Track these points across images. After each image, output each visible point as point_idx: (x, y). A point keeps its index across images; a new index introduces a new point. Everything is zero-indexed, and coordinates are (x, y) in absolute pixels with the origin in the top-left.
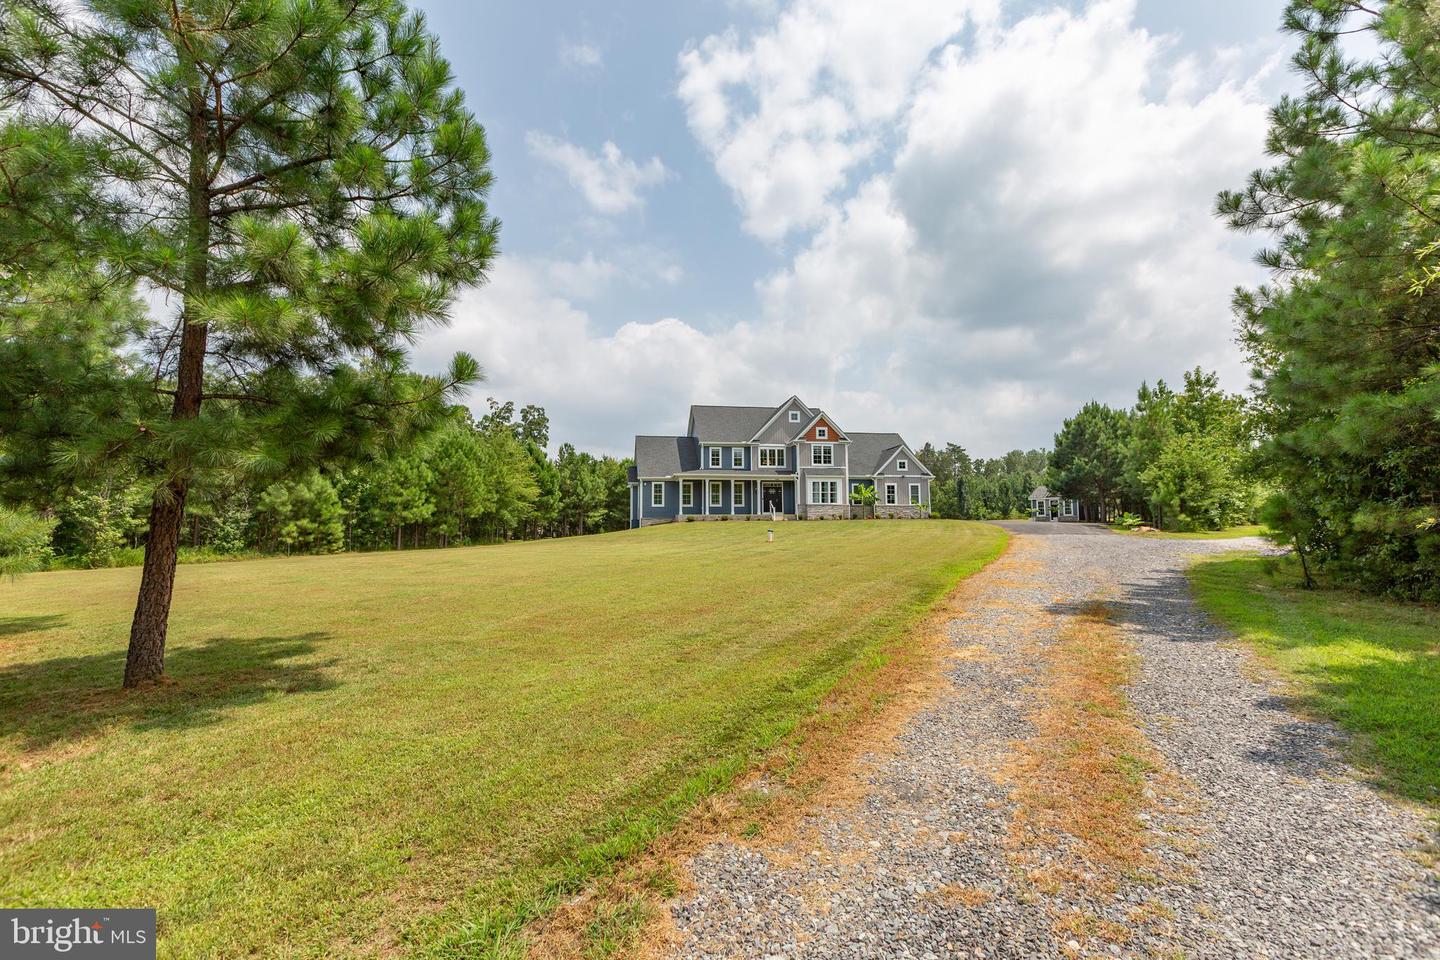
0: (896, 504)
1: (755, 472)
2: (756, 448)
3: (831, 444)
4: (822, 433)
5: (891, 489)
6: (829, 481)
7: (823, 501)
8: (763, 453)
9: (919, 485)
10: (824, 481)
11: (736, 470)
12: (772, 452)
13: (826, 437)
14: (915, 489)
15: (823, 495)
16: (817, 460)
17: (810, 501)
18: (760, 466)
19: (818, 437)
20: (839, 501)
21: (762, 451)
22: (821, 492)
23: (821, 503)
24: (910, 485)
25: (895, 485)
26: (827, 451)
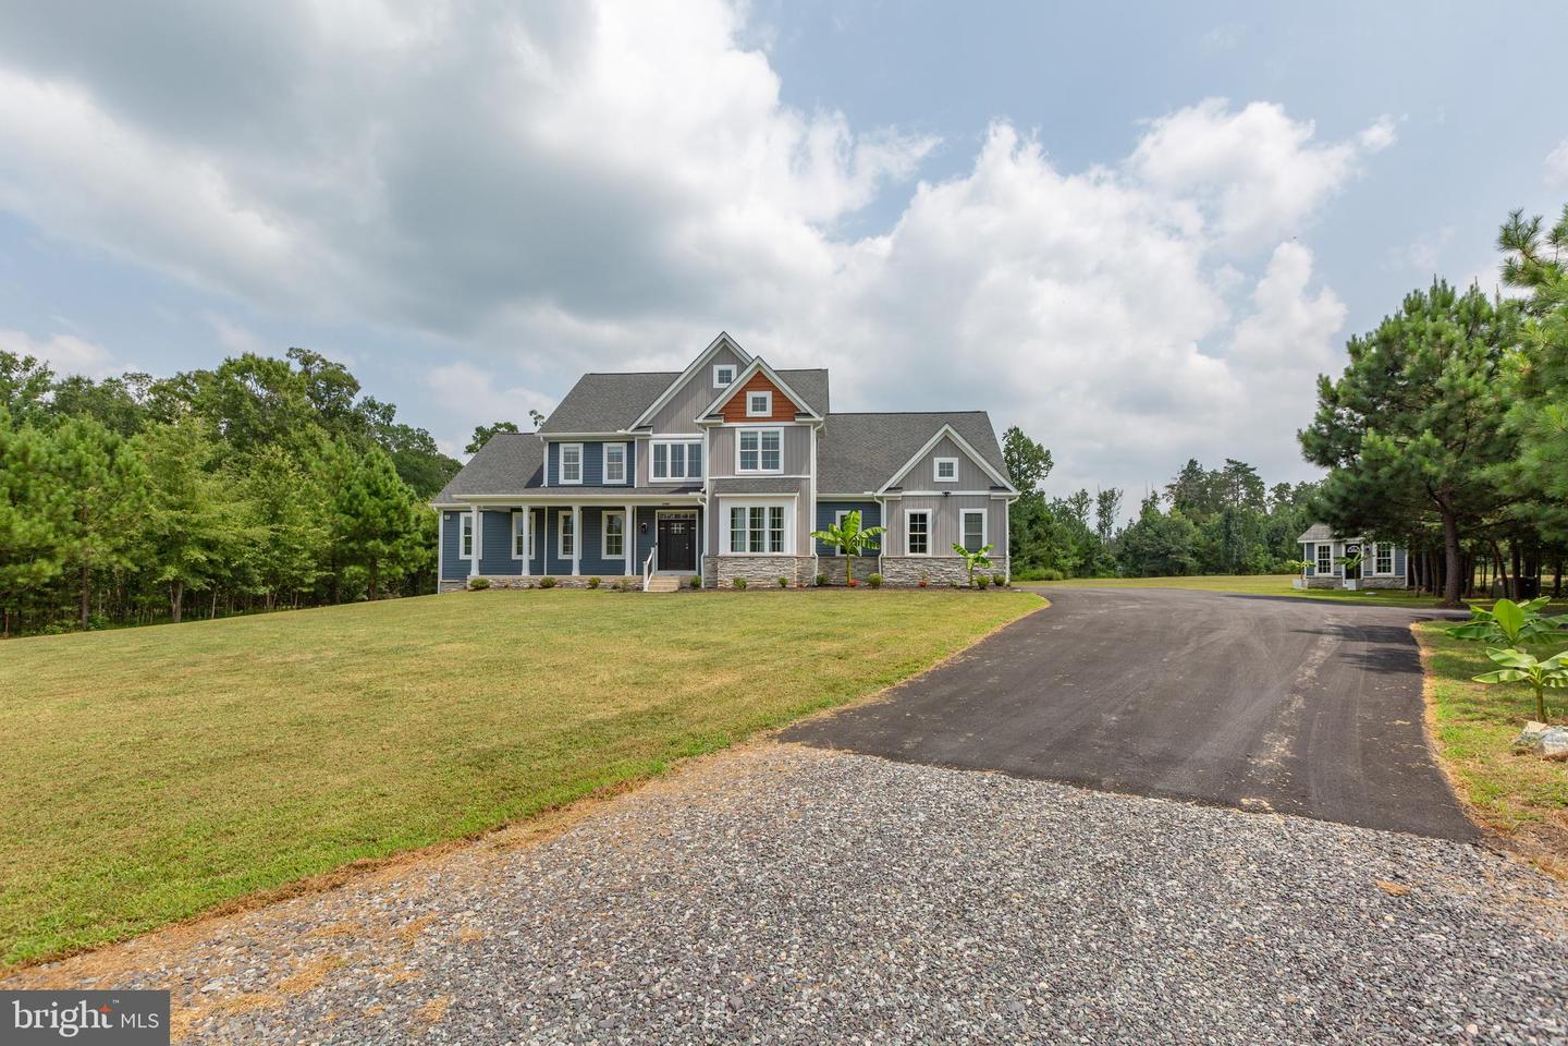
0: (929, 553)
1: (641, 490)
2: (645, 441)
3: (779, 428)
4: (759, 404)
5: (919, 521)
6: (767, 505)
7: (753, 548)
8: (660, 450)
9: (984, 511)
10: (757, 505)
11: (614, 486)
12: (677, 450)
13: (768, 413)
14: (973, 521)
15: (754, 535)
16: (750, 460)
17: (725, 549)
18: (652, 479)
19: (750, 413)
20: (790, 547)
21: (656, 447)
22: (748, 529)
23: (748, 553)
24: (963, 512)
25: (929, 512)
26: (770, 442)
